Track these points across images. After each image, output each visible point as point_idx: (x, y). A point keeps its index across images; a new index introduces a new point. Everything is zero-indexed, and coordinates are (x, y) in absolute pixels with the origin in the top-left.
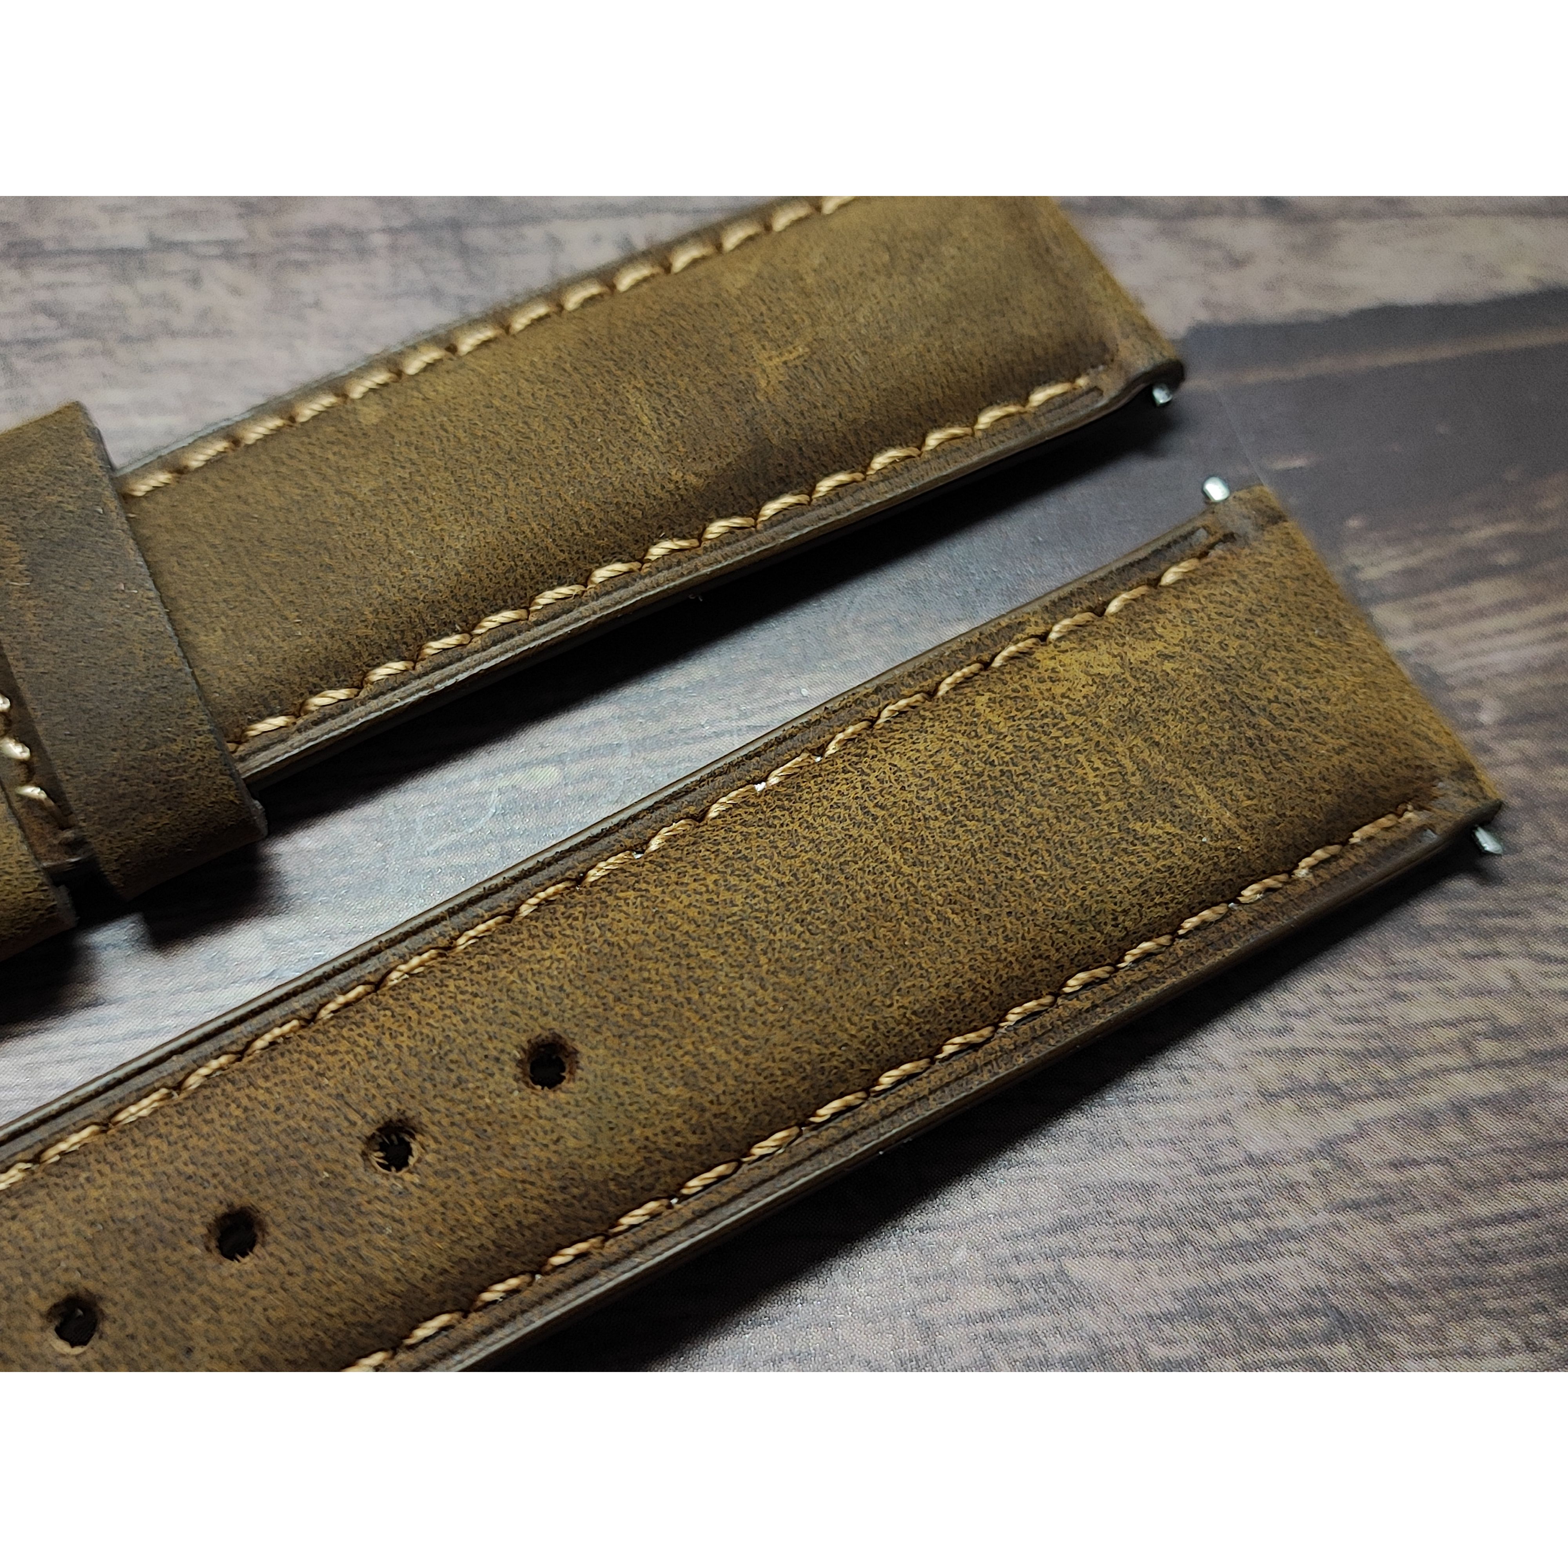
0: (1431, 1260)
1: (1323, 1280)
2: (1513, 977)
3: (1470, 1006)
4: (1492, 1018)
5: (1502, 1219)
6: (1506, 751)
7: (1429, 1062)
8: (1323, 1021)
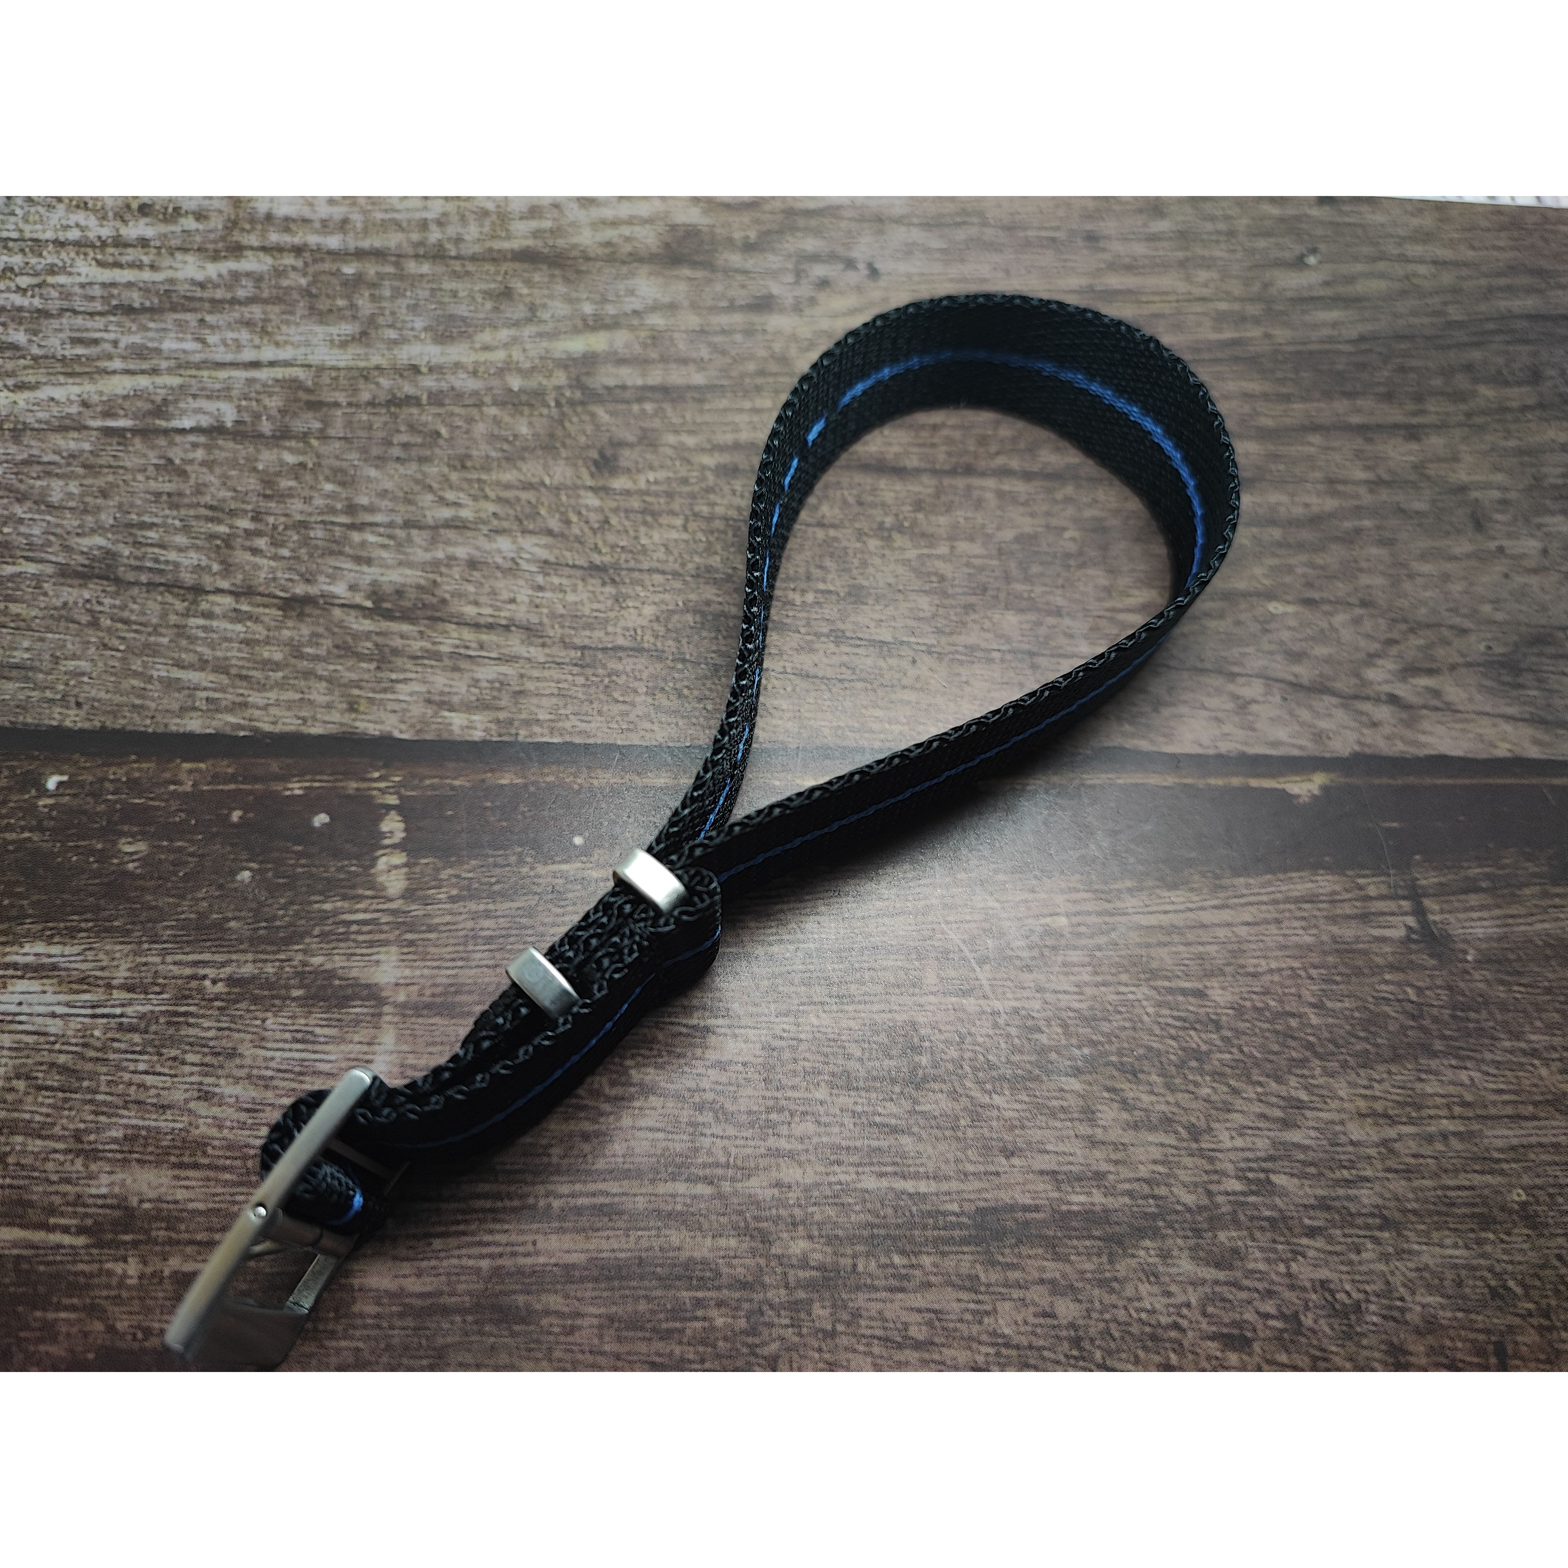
0: (1426, 1201)
1: (1380, 1202)
2: (1472, 1079)
3: (1451, 1089)
4: (1460, 1096)
5: (1459, 1188)
6: (1477, 976)
7: (1432, 1112)
8: (1386, 1085)
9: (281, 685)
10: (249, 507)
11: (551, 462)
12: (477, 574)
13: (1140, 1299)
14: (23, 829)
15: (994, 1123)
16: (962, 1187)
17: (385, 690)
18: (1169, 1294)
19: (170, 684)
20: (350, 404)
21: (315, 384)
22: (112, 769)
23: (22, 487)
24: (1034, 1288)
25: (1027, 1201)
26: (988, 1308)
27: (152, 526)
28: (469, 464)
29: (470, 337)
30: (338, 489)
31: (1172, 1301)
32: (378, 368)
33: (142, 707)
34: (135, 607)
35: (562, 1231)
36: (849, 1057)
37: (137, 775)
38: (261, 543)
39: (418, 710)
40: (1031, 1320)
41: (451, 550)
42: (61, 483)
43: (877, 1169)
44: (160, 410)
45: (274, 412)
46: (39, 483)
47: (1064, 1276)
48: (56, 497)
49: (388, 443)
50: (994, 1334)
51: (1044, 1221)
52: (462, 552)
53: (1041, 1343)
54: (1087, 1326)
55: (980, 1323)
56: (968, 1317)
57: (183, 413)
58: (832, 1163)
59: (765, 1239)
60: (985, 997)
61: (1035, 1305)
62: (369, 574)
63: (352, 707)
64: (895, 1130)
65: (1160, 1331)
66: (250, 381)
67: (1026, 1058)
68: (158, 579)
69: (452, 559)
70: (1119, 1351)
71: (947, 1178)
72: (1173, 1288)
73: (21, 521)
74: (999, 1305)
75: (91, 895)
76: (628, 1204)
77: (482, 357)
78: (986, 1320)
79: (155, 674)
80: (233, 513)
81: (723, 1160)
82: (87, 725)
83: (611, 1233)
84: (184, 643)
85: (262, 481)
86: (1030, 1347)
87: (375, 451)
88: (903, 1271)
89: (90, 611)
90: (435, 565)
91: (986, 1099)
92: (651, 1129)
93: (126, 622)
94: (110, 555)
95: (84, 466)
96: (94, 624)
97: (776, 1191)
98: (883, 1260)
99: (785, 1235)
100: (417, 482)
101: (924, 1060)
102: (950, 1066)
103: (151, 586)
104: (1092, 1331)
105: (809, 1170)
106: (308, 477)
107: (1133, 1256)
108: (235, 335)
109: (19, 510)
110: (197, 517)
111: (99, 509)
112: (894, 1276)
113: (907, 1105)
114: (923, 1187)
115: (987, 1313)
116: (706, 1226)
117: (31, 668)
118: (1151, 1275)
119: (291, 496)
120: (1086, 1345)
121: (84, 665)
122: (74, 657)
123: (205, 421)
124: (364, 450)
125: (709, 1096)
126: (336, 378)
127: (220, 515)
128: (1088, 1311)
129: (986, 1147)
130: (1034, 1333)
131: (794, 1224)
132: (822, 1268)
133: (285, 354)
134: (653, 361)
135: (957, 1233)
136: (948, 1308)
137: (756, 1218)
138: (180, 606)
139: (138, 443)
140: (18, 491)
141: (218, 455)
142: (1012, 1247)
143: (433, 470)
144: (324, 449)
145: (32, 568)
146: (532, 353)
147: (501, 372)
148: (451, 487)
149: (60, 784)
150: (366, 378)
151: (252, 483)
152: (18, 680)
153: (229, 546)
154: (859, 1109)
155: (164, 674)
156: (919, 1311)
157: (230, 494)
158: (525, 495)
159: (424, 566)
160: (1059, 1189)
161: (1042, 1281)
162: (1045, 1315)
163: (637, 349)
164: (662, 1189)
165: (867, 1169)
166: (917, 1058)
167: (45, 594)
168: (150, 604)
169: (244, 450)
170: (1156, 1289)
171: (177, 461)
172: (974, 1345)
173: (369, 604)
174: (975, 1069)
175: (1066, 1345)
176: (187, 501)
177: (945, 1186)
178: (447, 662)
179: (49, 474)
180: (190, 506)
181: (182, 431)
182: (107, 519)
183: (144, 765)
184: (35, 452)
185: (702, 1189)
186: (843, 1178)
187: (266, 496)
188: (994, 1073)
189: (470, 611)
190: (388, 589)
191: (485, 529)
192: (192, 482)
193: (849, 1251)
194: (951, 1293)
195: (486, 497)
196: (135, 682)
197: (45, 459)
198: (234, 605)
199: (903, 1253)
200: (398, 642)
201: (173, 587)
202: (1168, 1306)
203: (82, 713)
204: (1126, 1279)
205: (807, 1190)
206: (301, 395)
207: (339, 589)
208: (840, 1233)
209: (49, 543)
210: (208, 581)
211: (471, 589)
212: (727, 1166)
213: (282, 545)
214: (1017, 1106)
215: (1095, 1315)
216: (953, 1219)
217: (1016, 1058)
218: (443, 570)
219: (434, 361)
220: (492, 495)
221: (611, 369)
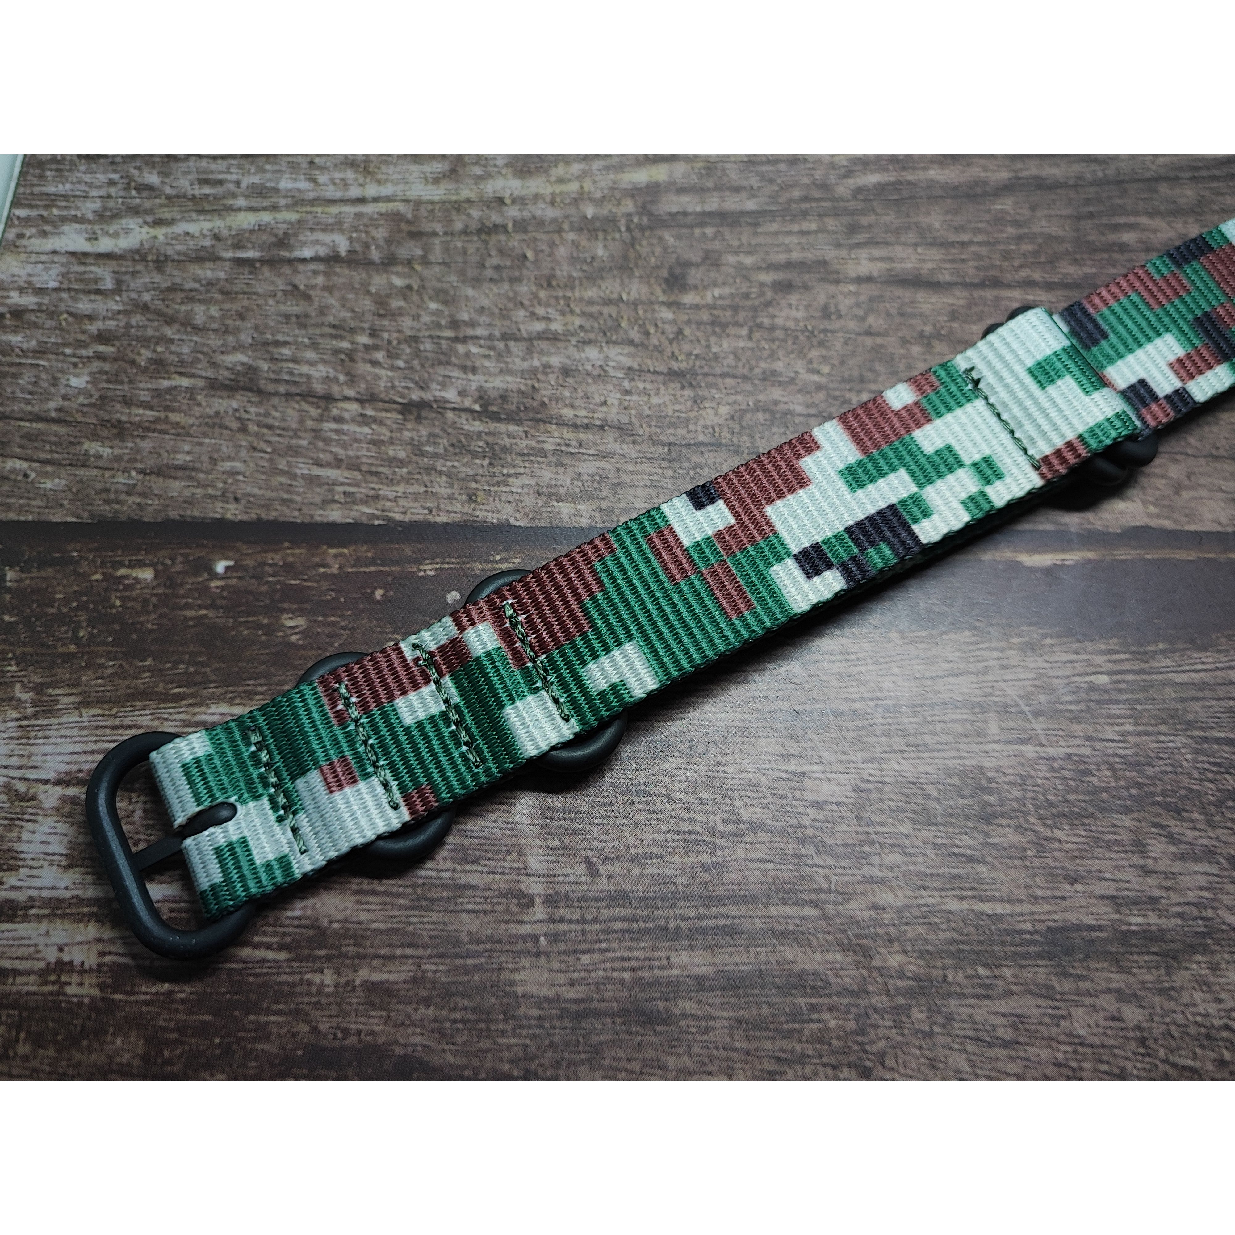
9: (408, 480)
10: (366, 326)
11: (626, 281)
12: (570, 380)
13: (1194, 1005)
14: (200, 607)
15: (1057, 854)
16: (1034, 909)
17: (499, 484)
18: (1219, 1001)
19: (312, 481)
20: (446, 233)
21: (415, 217)
22: (270, 555)
23: (170, 312)
24: (1102, 996)
25: (1090, 921)
26: (1064, 1012)
27: (285, 344)
28: (554, 283)
29: (546, 172)
30: (441, 307)
31: (1222, 1006)
32: (468, 201)
33: (290, 501)
34: (277, 414)
35: (692, 948)
36: (928, 797)
37: (291, 559)
38: (380, 356)
39: (529, 500)
40: (1102, 1023)
41: (545, 359)
42: (203, 308)
43: (957, 893)
44: (283, 242)
45: (382, 243)
46: (183, 308)
47: (1128, 986)
48: (199, 319)
49: (483, 266)
50: (1071, 1035)
51: (1107, 939)
52: (555, 361)
53: (1112, 1042)
54: (1151, 1028)
55: (1058, 1025)
56: (1047, 1020)
57: (303, 244)
58: (919, 888)
59: (867, 953)
60: (1041, 745)
61: (1104, 1010)
62: (476, 381)
63: (472, 498)
64: (970, 859)
65: (1213, 1032)
66: (358, 215)
67: (1081, 797)
68: (294, 389)
69: (547, 366)
70: (1179, 1048)
71: (1020, 901)
72: (1223, 996)
73: (171, 341)
74: (1073, 1011)
75: (263, 663)
76: (746, 925)
77: (559, 188)
78: (1063, 1023)
79: (299, 472)
80: (352, 331)
81: (825, 886)
82: (245, 517)
83: (733, 950)
84: (321, 444)
85: (376, 303)
86: (1103, 1046)
87: (471, 273)
88: (988, 981)
89: (239, 419)
90: (534, 371)
91: (1048, 833)
92: (761, 861)
93: (270, 427)
94: (251, 370)
95: (223, 293)
96: (243, 429)
97: (872, 913)
98: (970, 972)
99: (882, 950)
100: (509, 299)
101: (991, 799)
102: (1015, 805)
103: (288, 395)
104: (1155, 1032)
105: (900, 894)
106: (415, 298)
107: (1187, 969)
108: (341, 175)
109: (168, 332)
110: (323, 335)
111: (238, 330)
112: (979, 985)
113: (980, 837)
114: (1000, 909)
115: (1063, 1017)
116: (814, 942)
117: (194, 469)
118: (1203, 984)
119: (401, 315)
120: (1151, 1043)
121: (238, 465)
122: (229, 458)
123: (322, 251)
124: (462, 273)
125: (810, 832)
126: (432, 211)
127: (342, 333)
128: (1150, 1015)
129: (1051, 875)
130: (1106, 1035)
131: (890, 941)
132: (916, 978)
133: (387, 190)
134: (709, 190)
135: (1031, 949)
136: (1029, 1013)
137: (857, 936)
138: (314, 412)
139: (266, 271)
140: (165, 315)
141: (337, 281)
142: (1080, 961)
143: (524, 289)
144: (426, 273)
145: (185, 382)
146: (602, 184)
147: (576, 201)
148: (540, 304)
149: (228, 568)
150: (458, 210)
151: (367, 304)
152: (183, 479)
153: (352, 359)
154: (939, 841)
155: (306, 472)
156: (1004, 1015)
157: (349, 315)
158: (606, 310)
159: (523, 373)
160: (1118, 912)
161: (1109, 991)
162: (1114, 1019)
163: (694, 179)
164: (773, 911)
165: (950, 893)
166: (987, 798)
167: (199, 405)
168: (290, 412)
169: (358, 276)
170: (1208, 996)
171: (302, 287)
172: (1054, 1044)
173: (477, 407)
174: (1037, 807)
175: (1133, 1044)
176: (313, 321)
177: (1018, 909)
178: (551, 458)
179: (191, 300)
180: (316, 325)
181: (304, 260)
182: (245, 338)
183: (297, 551)
184: (178, 280)
185: (809, 911)
186: (930, 901)
187: (380, 315)
188: (1054, 811)
189: (568, 413)
190: (494, 394)
191: (574, 340)
192: (316, 304)
193: (939, 964)
194: (1031, 1001)
195: (572, 312)
196: (283, 480)
197: (187, 286)
198: (360, 411)
199: (986, 965)
200: (507, 441)
201: (308, 395)
202: (1220, 1010)
203: (241, 507)
204: (1182, 988)
205: (899, 911)
206: (403, 226)
207: (451, 395)
208: (930, 948)
209: (198, 360)
210: (336, 390)
211: (567, 393)
212: (830, 891)
213: (397, 356)
214: (1075, 839)
215: (1157, 1019)
216: (1027, 936)
217: (1072, 797)
218: (540, 376)
219: (516, 193)
220: (577, 310)
221: (673, 197)
